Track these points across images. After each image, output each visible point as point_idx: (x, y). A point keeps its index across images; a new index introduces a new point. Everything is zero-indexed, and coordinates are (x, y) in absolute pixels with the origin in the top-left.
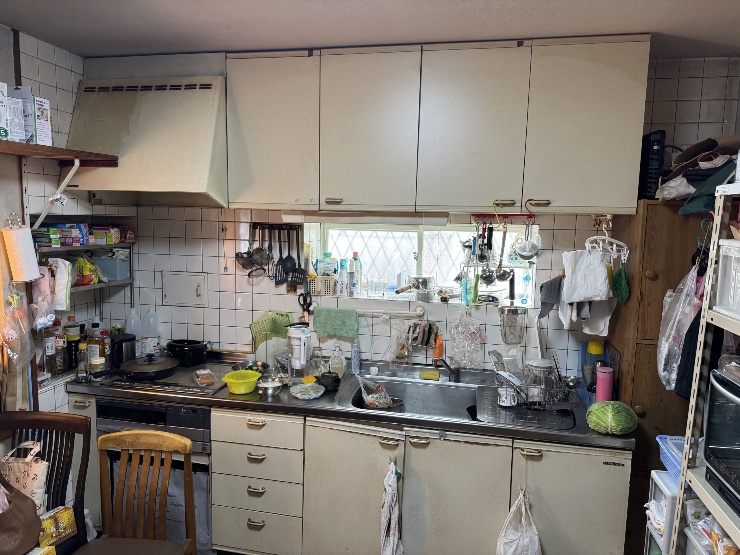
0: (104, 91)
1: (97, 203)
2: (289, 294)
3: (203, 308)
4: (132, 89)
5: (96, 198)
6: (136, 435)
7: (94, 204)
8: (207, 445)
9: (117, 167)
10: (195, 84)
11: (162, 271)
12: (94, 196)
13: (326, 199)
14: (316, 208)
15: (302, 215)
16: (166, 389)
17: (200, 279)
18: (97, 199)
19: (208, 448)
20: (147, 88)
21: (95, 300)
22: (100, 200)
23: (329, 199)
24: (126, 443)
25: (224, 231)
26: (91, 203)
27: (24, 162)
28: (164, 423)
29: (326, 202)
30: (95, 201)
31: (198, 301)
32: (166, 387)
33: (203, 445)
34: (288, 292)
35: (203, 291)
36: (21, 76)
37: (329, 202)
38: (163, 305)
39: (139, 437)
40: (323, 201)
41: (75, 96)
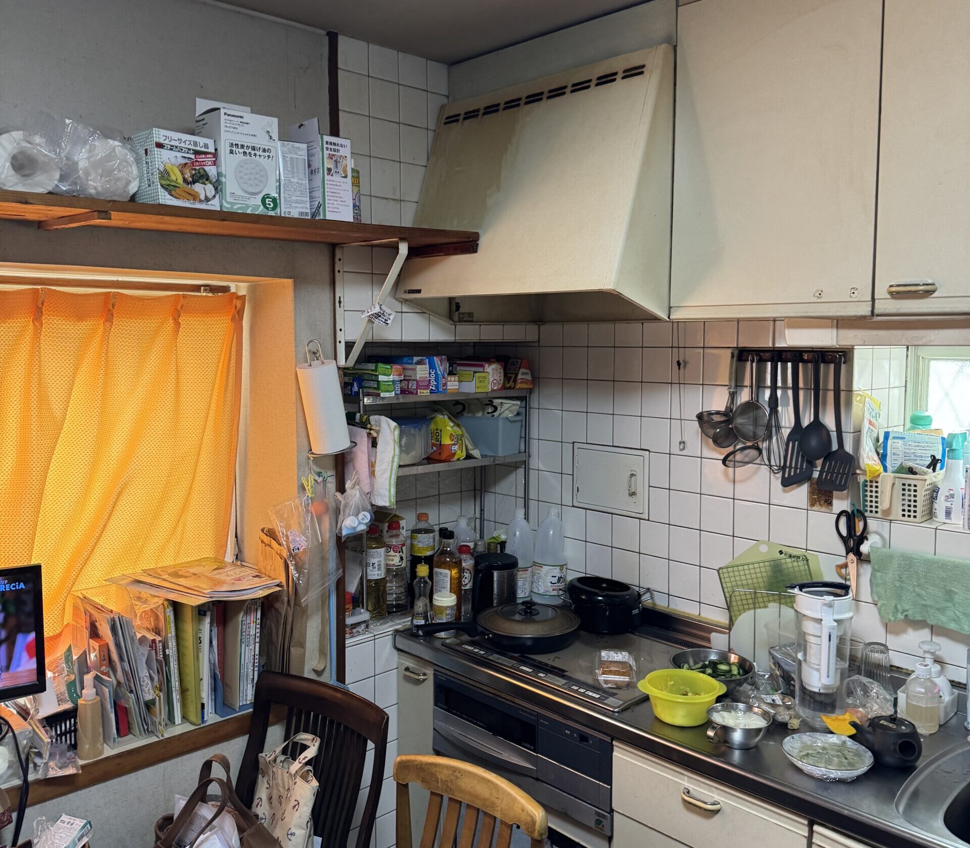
0: (473, 117)
1: (465, 319)
2: (815, 508)
3: (640, 519)
4: (512, 104)
5: (462, 310)
6: (455, 770)
7: (460, 321)
8: (604, 816)
9: (476, 252)
10: (614, 71)
11: (574, 443)
12: (458, 307)
13: (891, 286)
14: (865, 310)
15: (832, 327)
16: (540, 678)
17: (633, 461)
18: (463, 314)
19: (606, 823)
20: (534, 98)
21: (475, 488)
22: (470, 315)
23: (898, 286)
24: (437, 781)
25: (682, 366)
26: (453, 321)
27: (338, 254)
28: (532, 748)
29: (891, 293)
30: (461, 316)
31: (631, 506)
32: (541, 675)
33: (598, 814)
34: (813, 505)
35: (641, 487)
36: (338, 110)
37: (898, 293)
38: (573, 506)
39: (459, 775)
40: (882, 291)
41: (431, 134)
